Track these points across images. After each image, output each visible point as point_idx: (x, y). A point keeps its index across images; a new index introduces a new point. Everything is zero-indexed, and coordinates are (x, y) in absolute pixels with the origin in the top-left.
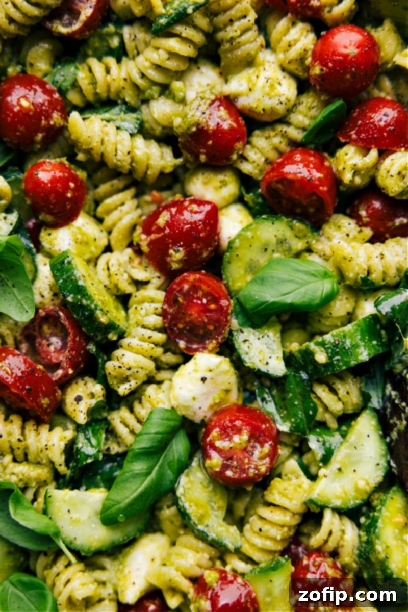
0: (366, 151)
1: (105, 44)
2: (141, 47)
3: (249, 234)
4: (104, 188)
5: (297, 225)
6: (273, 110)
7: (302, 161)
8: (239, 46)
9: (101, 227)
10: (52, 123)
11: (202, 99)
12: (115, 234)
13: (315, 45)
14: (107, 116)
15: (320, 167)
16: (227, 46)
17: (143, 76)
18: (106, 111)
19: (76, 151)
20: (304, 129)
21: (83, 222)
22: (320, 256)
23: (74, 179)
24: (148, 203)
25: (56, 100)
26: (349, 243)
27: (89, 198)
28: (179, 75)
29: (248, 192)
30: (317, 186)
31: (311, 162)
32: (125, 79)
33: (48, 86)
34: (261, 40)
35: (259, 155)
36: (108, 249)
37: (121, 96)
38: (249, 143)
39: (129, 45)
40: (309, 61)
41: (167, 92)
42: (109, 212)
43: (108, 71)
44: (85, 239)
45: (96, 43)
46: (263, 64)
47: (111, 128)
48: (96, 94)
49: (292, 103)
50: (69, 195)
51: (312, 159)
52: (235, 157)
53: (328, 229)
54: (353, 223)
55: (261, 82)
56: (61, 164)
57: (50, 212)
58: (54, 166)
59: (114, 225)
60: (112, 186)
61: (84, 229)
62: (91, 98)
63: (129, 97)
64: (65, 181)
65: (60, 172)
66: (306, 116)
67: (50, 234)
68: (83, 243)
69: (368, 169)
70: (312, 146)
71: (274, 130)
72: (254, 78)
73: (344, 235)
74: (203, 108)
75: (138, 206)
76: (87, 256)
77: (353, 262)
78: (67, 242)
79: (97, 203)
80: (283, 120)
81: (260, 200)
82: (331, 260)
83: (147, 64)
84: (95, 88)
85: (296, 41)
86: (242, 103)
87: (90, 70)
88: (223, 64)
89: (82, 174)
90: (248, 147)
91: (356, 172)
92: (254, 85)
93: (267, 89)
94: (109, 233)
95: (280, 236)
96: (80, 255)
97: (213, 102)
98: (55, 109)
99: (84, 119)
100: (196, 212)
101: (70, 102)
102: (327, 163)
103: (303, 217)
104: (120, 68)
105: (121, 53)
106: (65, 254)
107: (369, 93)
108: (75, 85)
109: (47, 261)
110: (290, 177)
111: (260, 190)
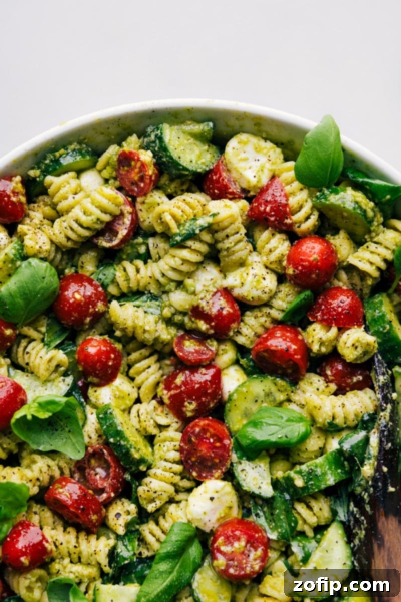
0: (329, 327)
1: (135, 250)
2: (162, 253)
3: (244, 390)
4: (135, 356)
5: (279, 381)
6: (259, 298)
7: (281, 337)
8: (234, 253)
9: (133, 384)
10: (97, 310)
11: (207, 291)
12: (142, 389)
13: (290, 251)
14: (137, 303)
15: (294, 340)
16: (225, 253)
17: (163, 275)
18: (137, 299)
19: (114, 328)
20: (283, 311)
21: (120, 382)
22: (298, 405)
23: (114, 350)
24: (167, 365)
25: (100, 292)
26: (318, 396)
27: (124, 362)
28: (190, 275)
29: (243, 358)
30: (292, 355)
31: (287, 337)
32: (151, 277)
33: (94, 283)
34: (250, 247)
35: (250, 330)
36: (138, 401)
37: (148, 289)
38: (242, 321)
39: (153, 252)
40: (285, 263)
41: (182, 286)
42: (139, 373)
43: (138, 271)
44: (122, 395)
45: (129, 250)
46: (251, 265)
47: (140, 312)
48: (129, 287)
49: (273, 292)
50: (110, 363)
51: (288, 334)
52: (231, 333)
53: (303, 385)
54: (322, 379)
55: (250, 278)
56: (105, 340)
57: (96, 376)
58: (99, 342)
59: (143, 383)
60: (141, 354)
61: (121, 387)
62: (125, 290)
63: (153, 289)
64: (107, 353)
65: (104, 346)
66: (284, 301)
67: (95, 391)
68: (119, 398)
69: (331, 341)
70: (289, 323)
71: (260, 311)
72: (245, 275)
73: (315, 389)
74: (208, 297)
75: (160, 368)
76: (123, 407)
77: (322, 410)
78: (108, 398)
79: (130, 366)
80: (268, 304)
81: (251, 364)
82: (306, 408)
83: (167, 267)
84: (129, 284)
85: (276, 248)
86: (236, 292)
87: (125, 270)
88: (222, 265)
89: (119, 346)
90: (242, 324)
91: (322, 343)
92: (245, 280)
93: (255, 284)
94: (139, 388)
95: (267, 391)
96: (118, 407)
97: (215, 293)
98: (99, 299)
99: (121, 305)
100: (205, 374)
101: (110, 294)
102: (300, 337)
103: (283, 376)
104: (146, 268)
105: (146, 257)
106: (107, 407)
107: (331, 283)
108: (114, 281)
109: (94, 411)
110: (273, 348)
111: (251, 357)
